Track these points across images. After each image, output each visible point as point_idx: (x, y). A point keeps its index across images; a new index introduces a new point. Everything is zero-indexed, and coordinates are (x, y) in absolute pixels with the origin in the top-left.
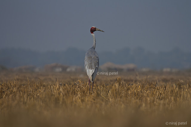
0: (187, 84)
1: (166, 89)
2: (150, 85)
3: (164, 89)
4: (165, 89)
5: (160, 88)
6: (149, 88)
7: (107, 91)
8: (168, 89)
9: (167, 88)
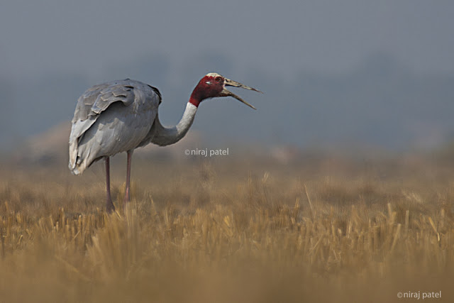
0: (443, 211)
1: (344, 234)
2: (271, 217)
3: (336, 231)
4: (340, 231)
5: (320, 227)
6: (268, 230)
7: (82, 239)
8: (357, 231)
9: (350, 228)
